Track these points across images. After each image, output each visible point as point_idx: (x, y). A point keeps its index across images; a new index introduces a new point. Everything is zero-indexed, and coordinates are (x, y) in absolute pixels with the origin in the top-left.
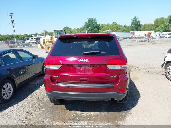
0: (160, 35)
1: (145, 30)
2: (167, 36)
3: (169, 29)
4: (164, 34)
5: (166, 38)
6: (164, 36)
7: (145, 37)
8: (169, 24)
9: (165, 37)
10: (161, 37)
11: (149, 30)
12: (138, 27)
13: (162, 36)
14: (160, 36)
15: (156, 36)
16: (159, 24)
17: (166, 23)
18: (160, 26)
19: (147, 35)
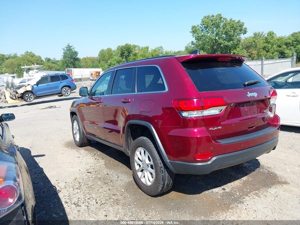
7: (91, 78)
8: (121, 58)
11: (95, 68)
12: (77, 62)
16: (106, 59)
17: (117, 58)
18: (109, 61)
19: (94, 76)
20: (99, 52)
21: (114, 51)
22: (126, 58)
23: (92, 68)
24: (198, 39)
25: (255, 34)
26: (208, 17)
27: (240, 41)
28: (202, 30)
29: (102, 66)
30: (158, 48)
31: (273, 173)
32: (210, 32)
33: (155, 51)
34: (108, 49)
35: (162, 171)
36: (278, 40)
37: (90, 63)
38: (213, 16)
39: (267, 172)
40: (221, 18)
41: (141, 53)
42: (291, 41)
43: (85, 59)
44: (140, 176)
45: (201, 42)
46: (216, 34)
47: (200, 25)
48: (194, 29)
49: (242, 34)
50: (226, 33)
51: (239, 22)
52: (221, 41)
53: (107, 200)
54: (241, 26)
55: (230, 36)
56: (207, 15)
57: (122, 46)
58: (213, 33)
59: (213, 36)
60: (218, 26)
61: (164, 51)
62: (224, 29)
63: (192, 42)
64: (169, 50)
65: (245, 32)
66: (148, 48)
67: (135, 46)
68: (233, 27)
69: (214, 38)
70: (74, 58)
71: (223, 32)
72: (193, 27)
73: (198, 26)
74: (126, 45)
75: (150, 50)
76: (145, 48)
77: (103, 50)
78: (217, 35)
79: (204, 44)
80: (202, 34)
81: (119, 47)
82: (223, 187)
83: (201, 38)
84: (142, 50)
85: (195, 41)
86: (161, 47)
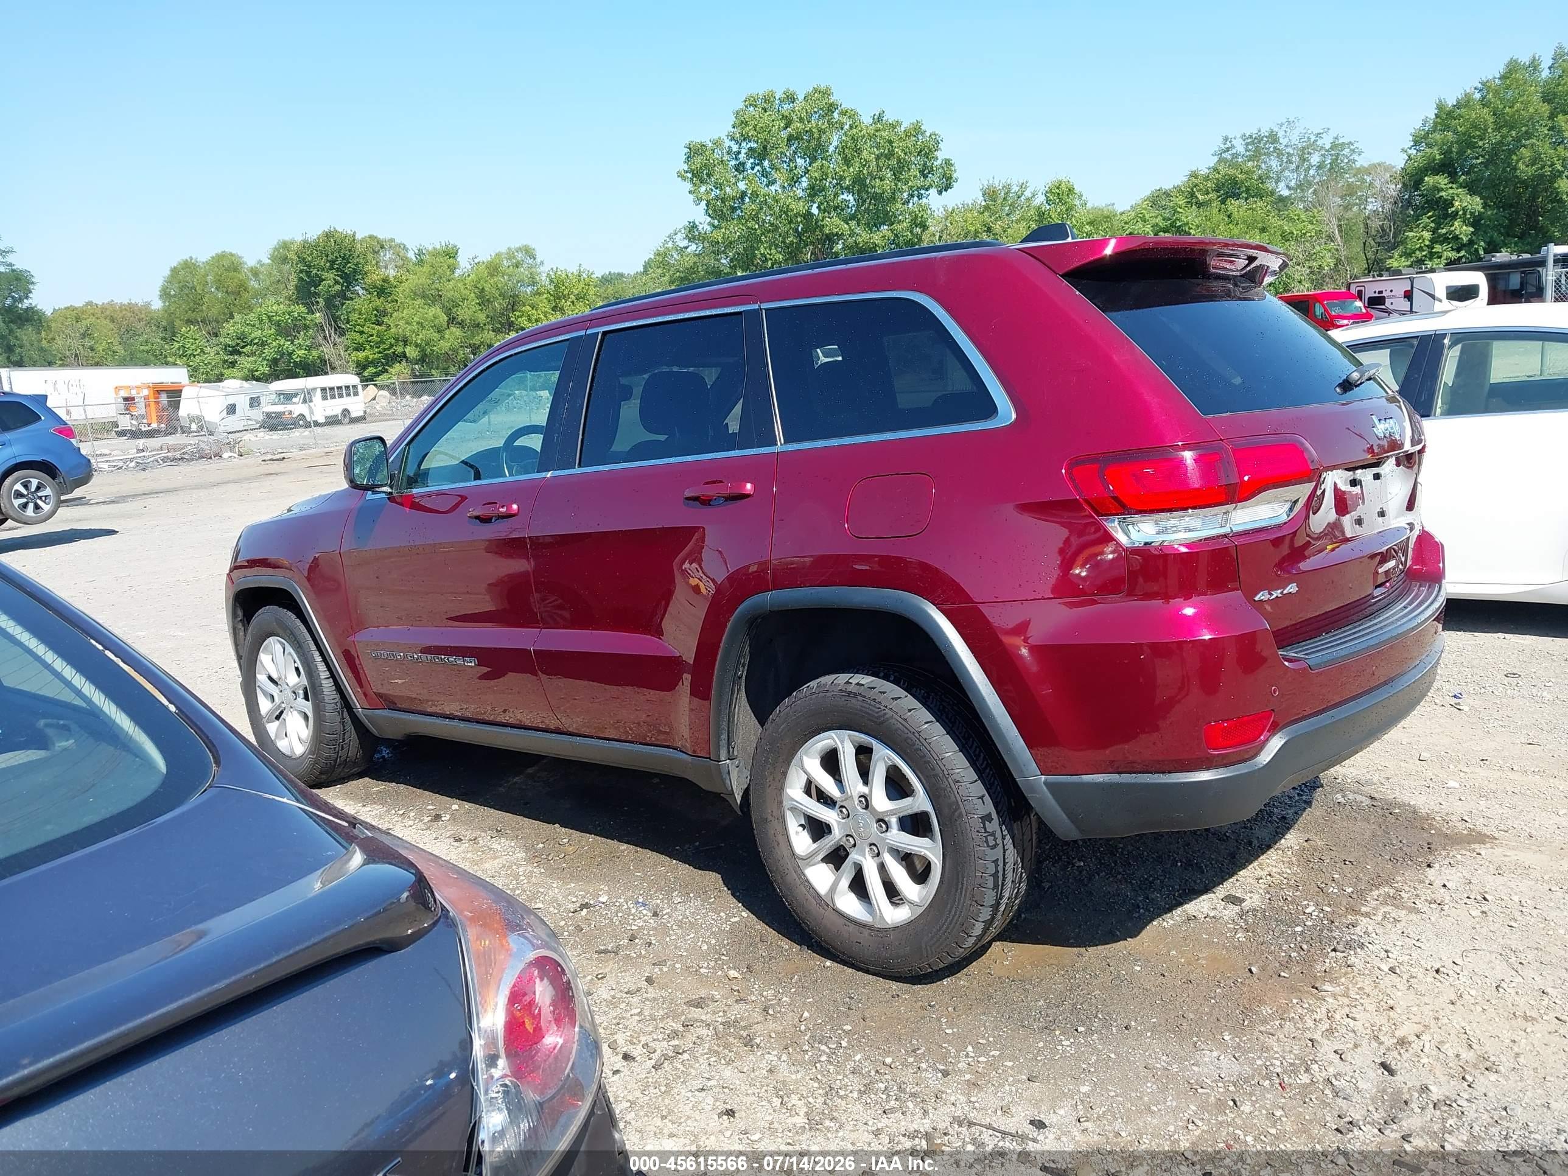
0: (254, 402)
1: (97, 364)
2: (322, 409)
3: (309, 348)
4: (288, 397)
5: (317, 424)
6: (298, 408)
7: (125, 423)
8: (302, 309)
9: (302, 416)
10: (274, 423)
11: (146, 364)
12: (26, 335)
13: (280, 415)
14: (258, 415)
15: (232, 409)
16: (214, 312)
17: (277, 306)
18: (230, 329)
19: (140, 409)
20: (167, 272)
21: (255, 273)
22: (330, 305)
23: (123, 363)
24: (720, 211)
25: (990, 194)
26: (768, 99)
27: (924, 227)
28: (740, 168)
29: (185, 356)
30: (510, 255)
31: (1403, 805)
32: (780, 177)
33: (493, 269)
34: (221, 256)
35: (993, 834)
36: (1091, 223)
37: (107, 336)
38: (791, 98)
39: (1368, 801)
40: (831, 108)
41: (416, 280)
42: (1148, 229)
43: (76, 315)
44: (822, 888)
45: (735, 230)
46: (812, 187)
47: (728, 143)
48: (698, 161)
49: (933, 192)
50: (859, 185)
51: (916, 130)
52: (833, 223)
53: (675, 1034)
54: (927, 152)
55: (877, 197)
56: (761, 91)
57: (305, 244)
58: (794, 180)
59: (797, 199)
60: (815, 151)
61: (544, 270)
62: (847, 162)
63: (693, 227)
64: (573, 269)
65: (946, 184)
66: (451, 253)
67: (378, 246)
68: (890, 155)
69: (800, 207)
70: (10, 310)
71: (842, 178)
72: (694, 151)
73: (718, 143)
74: (329, 235)
75: (464, 262)
76: (435, 254)
77: (188, 266)
78: (814, 191)
79: (752, 239)
80: (742, 186)
81: (285, 246)
82: (1221, 891)
83: (733, 209)
84: (421, 262)
85: (704, 223)
86: (529, 252)
